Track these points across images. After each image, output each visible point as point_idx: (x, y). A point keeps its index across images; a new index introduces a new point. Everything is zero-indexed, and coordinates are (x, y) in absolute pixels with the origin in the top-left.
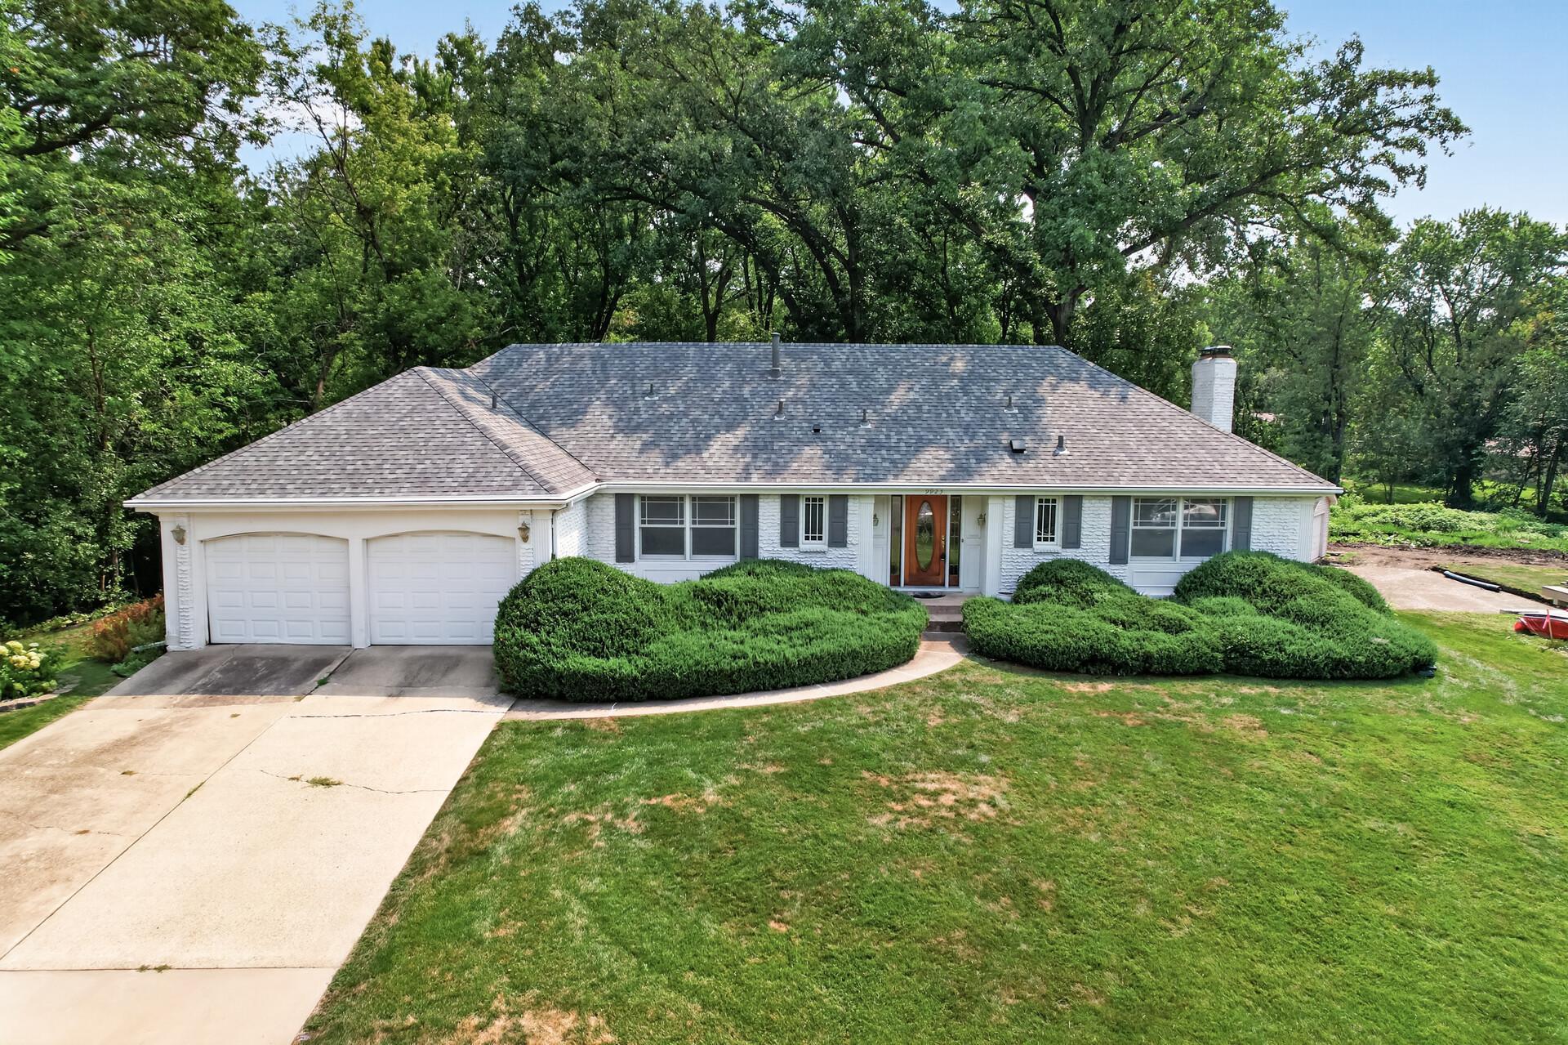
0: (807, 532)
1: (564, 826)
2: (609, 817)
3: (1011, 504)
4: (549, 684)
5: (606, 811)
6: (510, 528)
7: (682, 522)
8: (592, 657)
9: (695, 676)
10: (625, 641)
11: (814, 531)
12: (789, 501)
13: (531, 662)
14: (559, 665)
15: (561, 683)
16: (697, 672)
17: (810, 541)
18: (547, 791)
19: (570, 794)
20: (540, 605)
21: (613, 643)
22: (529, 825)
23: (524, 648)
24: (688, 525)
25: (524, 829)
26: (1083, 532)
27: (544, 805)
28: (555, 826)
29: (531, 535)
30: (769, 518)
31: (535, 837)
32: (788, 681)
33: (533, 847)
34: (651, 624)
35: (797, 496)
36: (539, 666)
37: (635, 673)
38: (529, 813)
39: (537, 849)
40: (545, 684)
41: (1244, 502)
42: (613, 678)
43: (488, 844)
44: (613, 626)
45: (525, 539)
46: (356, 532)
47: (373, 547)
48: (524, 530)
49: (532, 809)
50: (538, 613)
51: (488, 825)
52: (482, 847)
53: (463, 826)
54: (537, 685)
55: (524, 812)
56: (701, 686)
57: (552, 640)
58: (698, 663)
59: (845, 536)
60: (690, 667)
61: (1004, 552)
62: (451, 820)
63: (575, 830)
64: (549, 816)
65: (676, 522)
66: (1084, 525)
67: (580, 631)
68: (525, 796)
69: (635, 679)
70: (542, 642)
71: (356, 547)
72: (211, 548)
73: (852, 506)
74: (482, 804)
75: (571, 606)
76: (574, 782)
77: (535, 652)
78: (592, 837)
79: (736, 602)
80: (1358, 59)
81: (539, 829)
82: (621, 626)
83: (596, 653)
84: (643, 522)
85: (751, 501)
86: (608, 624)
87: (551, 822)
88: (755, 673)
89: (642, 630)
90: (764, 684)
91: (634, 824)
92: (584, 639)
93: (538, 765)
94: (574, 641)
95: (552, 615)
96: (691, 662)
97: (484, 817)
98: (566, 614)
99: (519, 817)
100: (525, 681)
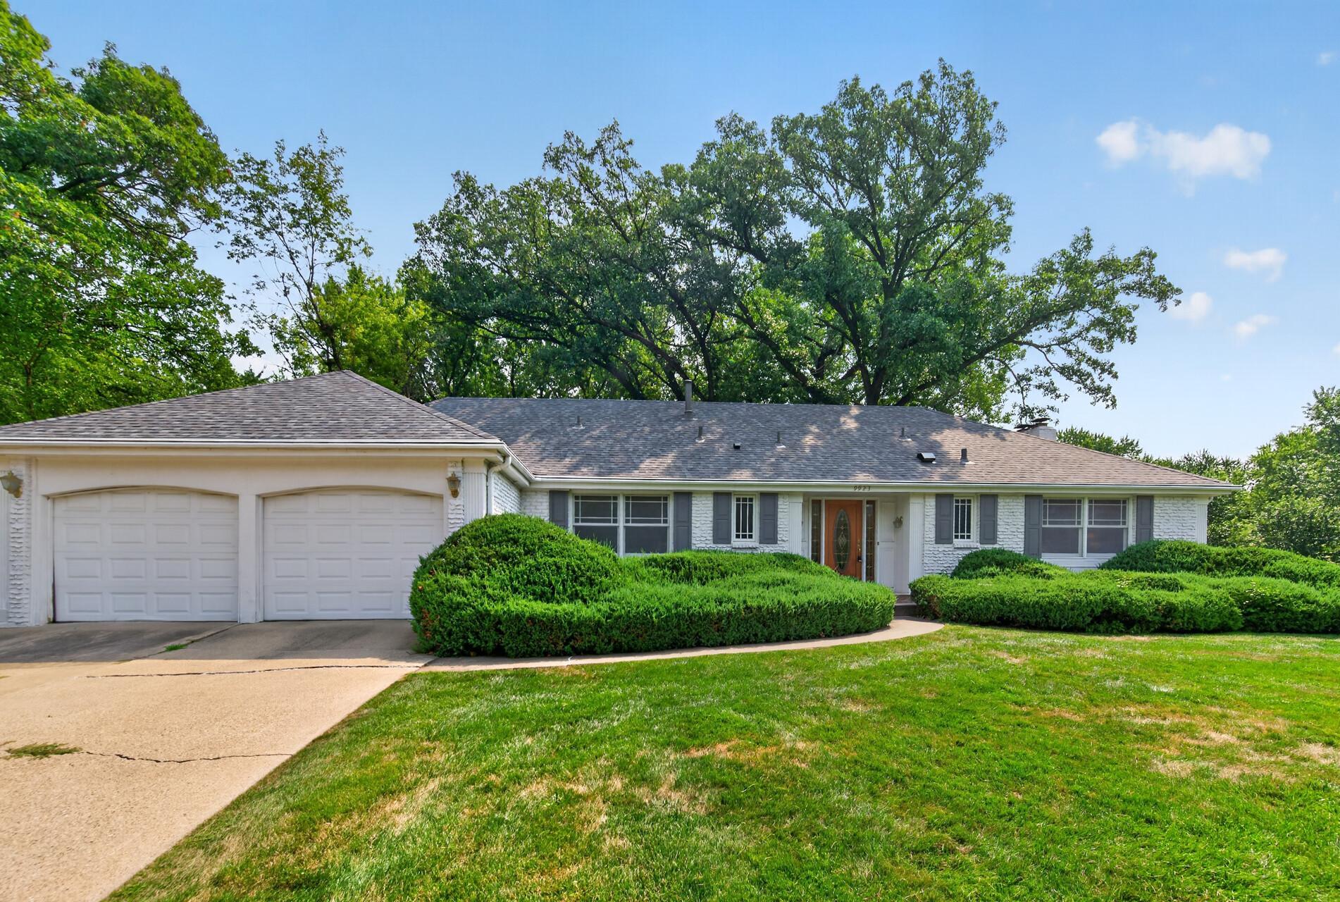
0: (738, 530)
1: (521, 807)
2: (617, 784)
3: (932, 503)
4: (482, 633)
5: (608, 775)
6: (435, 483)
7: (615, 521)
8: (539, 602)
9: (675, 620)
10: (579, 588)
11: (744, 528)
12: (721, 497)
13: (459, 606)
14: (496, 608)
15: (499, 632)
16: (678, 616)
17: (741, 539)
18: (482, 749)
19: (525, 751)
20: (470, 549)
21: (565, 590)
22: (442, 808)
23: (449, 591)
24: (621, 524)
25: (430, 817)
26: (1000, 528)
27: (474, 770)
28: (501, 808)
29: (461, 490)
30: (702, 516)
31: (454, 835)
32: (782, 634)
33: (449, 857)
34: (607, 574)
35: (728, 494)
36: (470, 611)
37: (598, 616)
38: (444, 787)
39: (458, 865)
40: (476, 635)
41: (1145, 501)
42: (570, 623)
43: (335, 856)
44: (564, 570)
45: (455, 494)
46: (248, 486)
47: (271, 507)
48: (454, 482)
49: (450, 779)
50: (470, 557)
51: (348, 813)
52: (314, 866)
53: (289, 816)
54: (465, 638)
55: (433, 785)
56: (681, 634)
57: (487, 583)
58: (677, 605)
59: (775, 532)
60: (668, 610)
61: (926, 547)
62: (270, 805)
63: (547, 815)
64: (487, 789)
65: (609, 521)
66: (999, 522)
67: (523, 573)
68: (439, 757)
69: (599, 624)
70: (473, 585)
71: (248, 505)
72: (61, 506)
73: (782, 504)
74: (349, 773)
75: (510, 549)
76: (531, 734)
77: (465, 595)
78: (594, 827)
79: (696, 569)
80: (1088, 247)
81: (464, 817)
82: (574, 571)
83: (541, 597)
84: (577, 521)
85: (684, 497)
86: (558, 568)
87: (491, 800)
88: (746, 620)
89: (598, 579)
90: (756, 635)
91: (676, 796)
92: (529, 582)
93: (465, 715)
94: (515, 583)
95: (488, 559)
96: (668, 604)
97: (346, 796)
98: (505, 558)
99: (423, 795)
100: (450, 633)
